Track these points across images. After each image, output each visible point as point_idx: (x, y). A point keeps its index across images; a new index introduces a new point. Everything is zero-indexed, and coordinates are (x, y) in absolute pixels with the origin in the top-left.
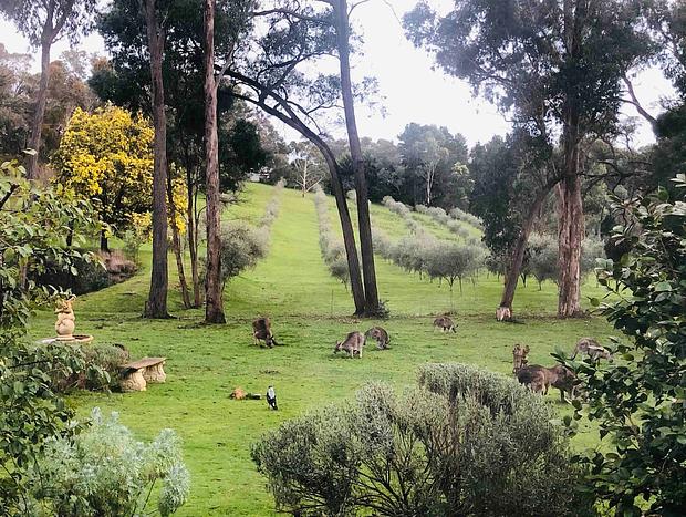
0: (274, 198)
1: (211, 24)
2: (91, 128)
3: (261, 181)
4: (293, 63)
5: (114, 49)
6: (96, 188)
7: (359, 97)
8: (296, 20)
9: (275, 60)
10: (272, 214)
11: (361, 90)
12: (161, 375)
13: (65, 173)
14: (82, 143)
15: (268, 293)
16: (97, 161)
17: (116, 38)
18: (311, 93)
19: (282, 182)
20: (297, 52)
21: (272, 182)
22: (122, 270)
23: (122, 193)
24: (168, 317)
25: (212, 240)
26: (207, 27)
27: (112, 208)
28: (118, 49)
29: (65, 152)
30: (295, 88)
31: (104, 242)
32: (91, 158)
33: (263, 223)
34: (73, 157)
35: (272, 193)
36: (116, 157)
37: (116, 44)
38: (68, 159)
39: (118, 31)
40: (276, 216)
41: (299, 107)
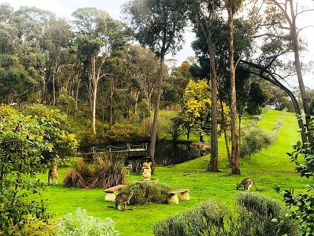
0: (281, 116)
1: (232, 43)
2: (196, 89)
3: (276, 109)
4: (276, 57)
5: (199, 55)
6: (197, 114)
7: (307, 70)
8: (275, 38)
9: (267, 55)
10: (279, 124)
11: (308, 67)
12: (187, 197)
13: (185, 108)
14: (192, 96)
15: (273, 160)
16: (198, 102)
17: (200, 51)
18: (285, 69)
19: (286, 109)
20: (277, 52)
21: (281, 109)
22: (207, 150)
23: (209, 116)
24: (218, 171)
25: (234, 136)
26: (230, 44)
27: (204, 123)
28: (201, 55)
29: (185, 99)
30: (278, 67)
31: (201, 137)
32: (196, 102)
33: (275, 128)
34: (188, 101)
35: (281, 115)
36: (205, 100)
37: (200, 53)
38: (186, 102)
39: (201, 48)
40: (281, 125)
41: (280, 76)
